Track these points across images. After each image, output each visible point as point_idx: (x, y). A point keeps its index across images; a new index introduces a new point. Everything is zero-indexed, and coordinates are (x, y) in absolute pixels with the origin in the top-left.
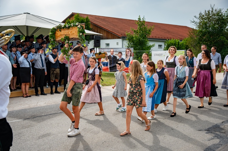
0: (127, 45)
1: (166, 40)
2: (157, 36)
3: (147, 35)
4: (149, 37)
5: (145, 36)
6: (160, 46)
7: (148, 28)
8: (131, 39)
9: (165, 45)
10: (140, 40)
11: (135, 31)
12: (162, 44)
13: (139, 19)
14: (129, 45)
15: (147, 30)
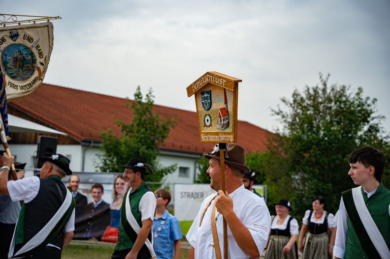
0: (101, 165)
1: (201, 155)
2: (178, 144)
3: (158, 139)
4: (160, 147)
5: (153, 141)
6: (184, 170)
7: (161, 121)
8: (112, 149)
9: (195, 168)
10: (138, 153)
11: (125, 128)
12: (190, 165)
13: (138, 95)
14: (105, 164)
15: (158, 127)
